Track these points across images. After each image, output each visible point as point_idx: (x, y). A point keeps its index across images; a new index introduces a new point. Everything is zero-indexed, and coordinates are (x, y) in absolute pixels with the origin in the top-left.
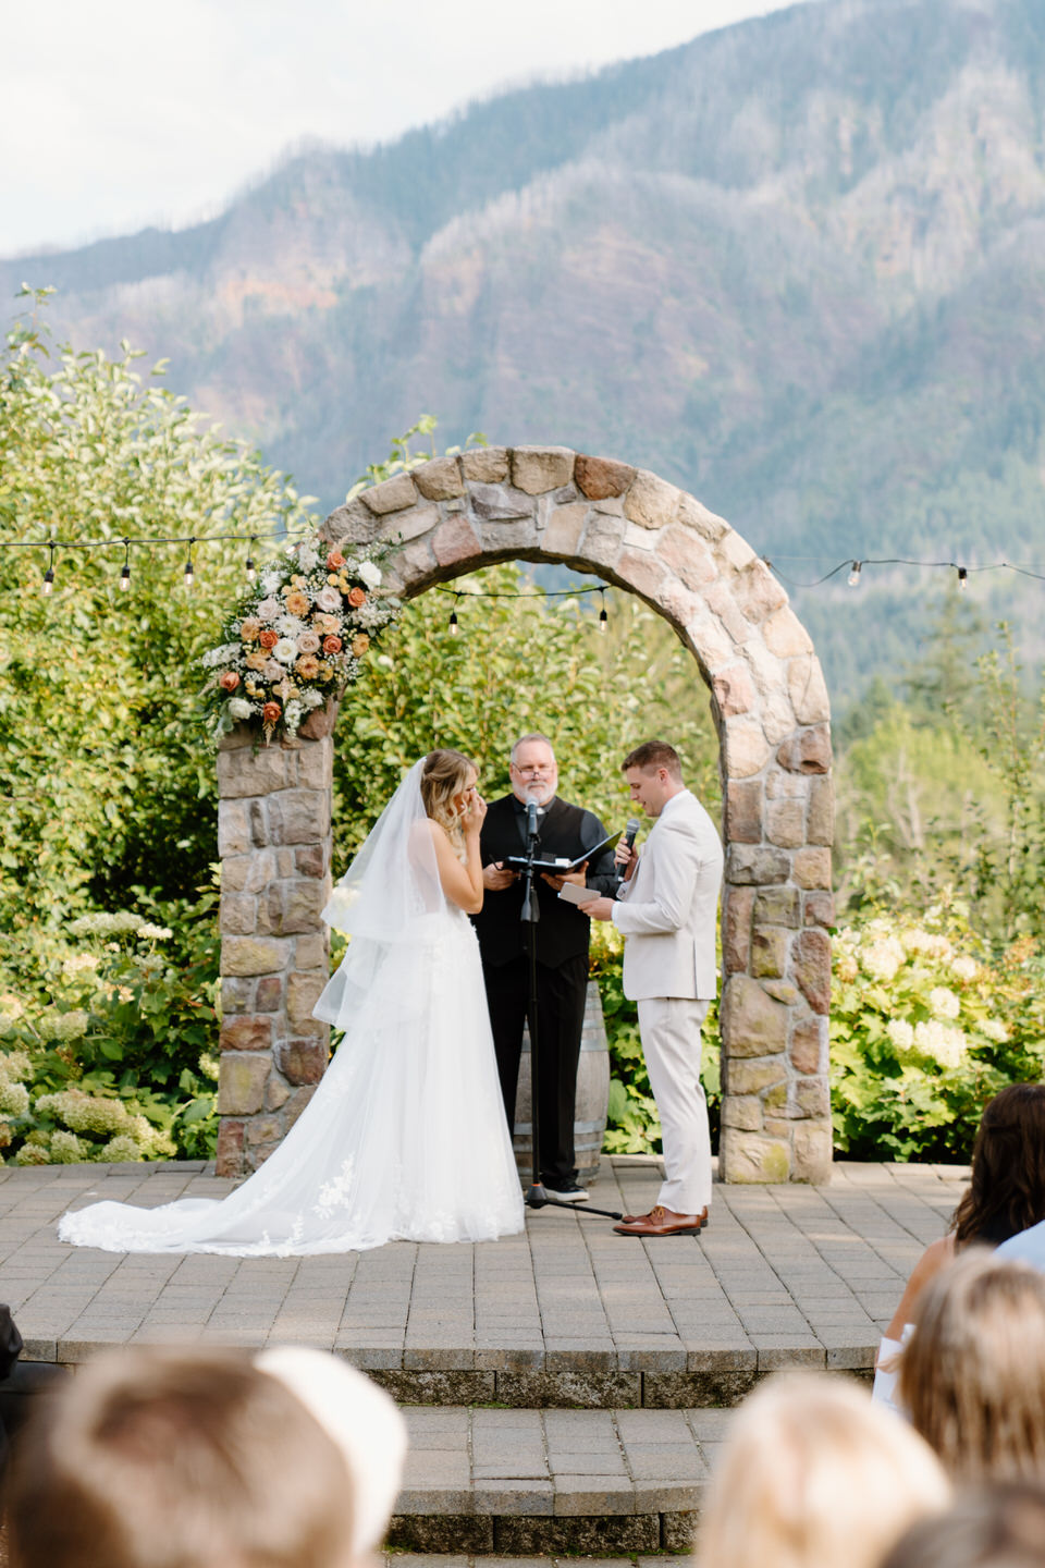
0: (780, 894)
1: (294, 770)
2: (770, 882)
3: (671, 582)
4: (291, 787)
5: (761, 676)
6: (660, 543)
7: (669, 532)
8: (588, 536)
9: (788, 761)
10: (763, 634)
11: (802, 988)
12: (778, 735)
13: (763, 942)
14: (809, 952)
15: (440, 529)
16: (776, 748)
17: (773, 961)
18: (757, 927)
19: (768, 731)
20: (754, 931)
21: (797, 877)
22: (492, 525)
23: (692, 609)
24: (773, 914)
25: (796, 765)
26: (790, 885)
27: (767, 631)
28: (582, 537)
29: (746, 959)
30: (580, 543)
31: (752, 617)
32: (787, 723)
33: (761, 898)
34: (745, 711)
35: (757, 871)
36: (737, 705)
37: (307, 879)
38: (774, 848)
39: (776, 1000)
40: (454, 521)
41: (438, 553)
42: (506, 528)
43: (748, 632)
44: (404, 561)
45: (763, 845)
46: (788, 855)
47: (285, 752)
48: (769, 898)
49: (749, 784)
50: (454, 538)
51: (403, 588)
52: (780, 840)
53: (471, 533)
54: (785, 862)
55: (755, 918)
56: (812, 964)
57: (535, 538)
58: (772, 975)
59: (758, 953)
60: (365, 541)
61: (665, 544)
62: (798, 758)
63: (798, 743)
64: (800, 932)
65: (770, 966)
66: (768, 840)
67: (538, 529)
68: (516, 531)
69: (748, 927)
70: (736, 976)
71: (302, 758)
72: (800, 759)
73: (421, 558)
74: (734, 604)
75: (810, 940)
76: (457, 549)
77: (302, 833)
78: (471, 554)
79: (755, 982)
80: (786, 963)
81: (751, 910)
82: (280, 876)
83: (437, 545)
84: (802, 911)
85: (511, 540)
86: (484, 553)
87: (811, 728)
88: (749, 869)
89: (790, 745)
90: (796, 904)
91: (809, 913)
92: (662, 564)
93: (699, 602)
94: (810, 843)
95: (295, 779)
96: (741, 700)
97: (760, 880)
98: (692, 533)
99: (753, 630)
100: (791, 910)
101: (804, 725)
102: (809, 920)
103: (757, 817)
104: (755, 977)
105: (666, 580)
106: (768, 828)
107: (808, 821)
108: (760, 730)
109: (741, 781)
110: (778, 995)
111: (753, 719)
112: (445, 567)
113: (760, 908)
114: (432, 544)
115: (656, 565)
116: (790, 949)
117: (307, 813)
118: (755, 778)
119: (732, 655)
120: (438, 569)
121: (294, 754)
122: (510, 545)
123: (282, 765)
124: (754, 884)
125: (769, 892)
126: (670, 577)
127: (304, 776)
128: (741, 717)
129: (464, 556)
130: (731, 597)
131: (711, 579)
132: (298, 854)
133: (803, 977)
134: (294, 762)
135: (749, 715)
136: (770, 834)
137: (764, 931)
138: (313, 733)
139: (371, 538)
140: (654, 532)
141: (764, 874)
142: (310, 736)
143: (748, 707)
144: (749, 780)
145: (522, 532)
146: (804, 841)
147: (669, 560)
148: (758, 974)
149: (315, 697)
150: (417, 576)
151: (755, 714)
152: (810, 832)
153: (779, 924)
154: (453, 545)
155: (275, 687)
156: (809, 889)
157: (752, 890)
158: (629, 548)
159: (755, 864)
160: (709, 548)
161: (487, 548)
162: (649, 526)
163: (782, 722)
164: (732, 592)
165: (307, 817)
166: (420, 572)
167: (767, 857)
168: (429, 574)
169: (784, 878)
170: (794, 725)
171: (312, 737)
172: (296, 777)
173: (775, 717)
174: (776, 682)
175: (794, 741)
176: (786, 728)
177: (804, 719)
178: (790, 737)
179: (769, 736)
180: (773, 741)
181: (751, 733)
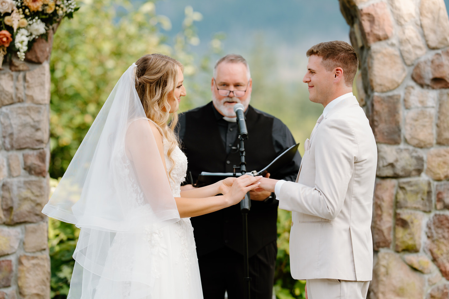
0: (416, 184)
1: (21, 88)
2: (408, 175)
4: (19, 102)
5: (399, 10)
9: (421, 77)
11: (434, 260)
12: (413, 57)
13: (403, 223)
14: (440, 231)
16: (412, 68)
17: (412, 238)
18: (399, 211)
19: (406, 55)
20: (396, 215)
21: (429, 170)
24: (412, 201)
25: (428, 82)
26: (424, 177)
29: (390, 237)
32: (419, 48)
33: (402, 188)
34: (386, 38)
35: (399, 166)
36: (381, 33)
37: (33, 178)
38: (411, 148)
39: (415, 269)
45: (402, 146)
46: (422, 153)
47: (14, 74)
48: (408, 188)
49: (390, 97)
52: (415, 142)
54: (420, 160)
55: (397, 204)
56: (442, 240)
58: (412, 249)
59: (401, 233)
62: (429, 74)
63: (429, 64)
64: (432, 215)
65: (410, 243)
66: (406, 141)
69: (391, 212)
70: (383, 251)
71: (28, 78)
72: (431, 76)
75: (441, 222)
77: (28, 140)
79: (397, 255)
80: (422, 240)
81: (394, 198)
82: (10, 175)
84: (434, 198)
87: (439, 51)
88: (392, 165)
89: (422, 65)
90: (429, 193)
91: (439, 200)
94: (439, 143)
95: (21, 95)
96: (383, 30)
97: (401, 173)
100: (425, 197)
101: (434, 49)
102: (439, 205)
103: (397, 123)
104: (398, 252)
106: (406, 132)
107: (438, 126)
108: (397, 53)
109: (384, 95)
110: (416, 266)
111: (393, 45)
113: (401, 196)
116: (424, 228)
117: (32, 123)
118: (395, 92)
121: (21, 75)
123: (11, 84)
124: (396, 177)
125: (408, 183)
127: (30, 93)
128: (383, 43)
132: (25, 157)
133: (435, 250)
134: (21, 82)
135: (389, 42)
136: (408, 137)
137: (405, 214)
138: (37, 57)
141: (404, 169)
142: (34, 60)
143: (389, 35)
144: (390, 94)
146: (434, 142)
148: (400, 249)
149: (39, 27)
151: (394, 41)
152: (439, 135)
153: (416, 209)
155: (7, 18)
156: (439, 180)
157: (394, 182)
159: (397, 161)
163: (416, 47)
165: (33, 127)
167: (406, 155)
169: (419, 172)
170: (425, 49)
171: (36, 61)
172: (23, 94)
173: (410, 43)
174: (410, 15)
175: (425, 62)
176: (419, 52)
177: (433, 44)
178: (422, 59)
179: (405, 58)
180: (409, 62)
181: (391, 56)
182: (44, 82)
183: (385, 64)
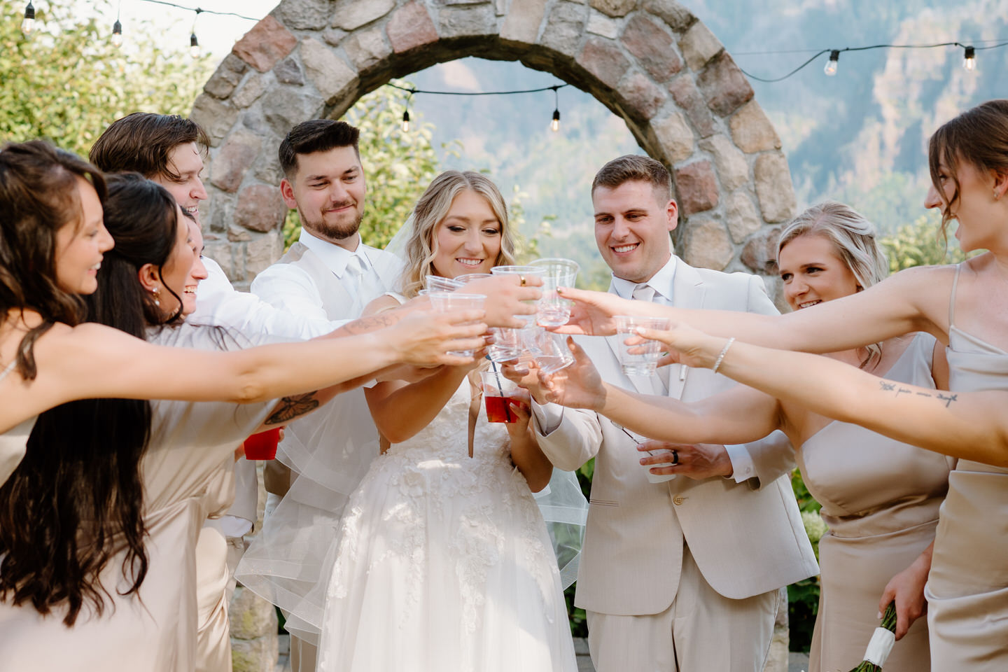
1: (241, 263)
3: (635, 72)
4: (238, 280)
5: (726, 171)
6: (625, 32)
7: (633, 20)
8: (550, 23)
9: (753, 259)
10: (730, 129)
12: (743, 233)
15: (396, 15)
16: (742, 247)
19: (734, 230)
22: (450, 11)
23: (657, 100)
25: (762, 265)
27: (734, 124)
28: (544, 25)
30: (542, 31)
31: (719, 110)
32: (753, 221)
34: (708, 207)
36: (702, 202)
40: (410, 6)
41: (393, 39)
42: (464, 14)
43: (714, 126)
44: (357, 45)
47: (233, 244)
50: (411, 23)
51: (355, 75)
53: (428, 19)
57: (494, 25)
60: (317, 25)
61: (630, 33)
62: (762, 256)
63: (765, 242)
67: (497, 16)
68: (474, 17)
71: (249, 250)
72: (767, 259)
73: (375, 45)
74: (700, 96)
76: (412, 35)
78: (427, 41)
83: (392, 31)
85: (470, 26)
86: (441, 40)
87: (777, 226)
89: (755, 244)
92: (626, 54)
93: (665, 95)
95: (241, 271)
96: (706, 197)
98: (658, 22)
99: (719, 123)
101: (771, 223)
105: (630, 70)
108: (723, 227)
111: (717, 217)
112: (400, 55)
114: (387, 30)
115: (620, 54)
119: (697, 149)
120: (393, 56)
121: (240, 246)
122: (468, 31)
123: (229, 257)
126: (634, 68)
127: (251, 269)
128: (704, 214)
129: (420, 43)
130: (698, 89)
131: (677, 70)
134: (241, 255)
135: (713, 213)
138: (262, 225)
139: (324, 23)
140: (619, 21)
142: (258, 227)
143: (713, 204)
145: (480, 18)
147: (634, 48)
150: (371, 63)
151: (719, 210)
154: (410, 31)
158: (592, 37)
160: (675, 37)
161: (445, 35)
162: (614, 13)
163: (747, 220)
164: (698, 84)
166: (374, 58)
168: (383, 61)
170: (760, 224)
171: (261, 230)
172: (243, 269)
173: (740, 215)
174: (741, 178)
175: (760, 240)
176: (751, 227)
177: (770, 217)
178: (756, 236)
179: (733, 234)
180: (737, 240)
181: (715, 231)
182: (270, 255)
183: (706, 241)
